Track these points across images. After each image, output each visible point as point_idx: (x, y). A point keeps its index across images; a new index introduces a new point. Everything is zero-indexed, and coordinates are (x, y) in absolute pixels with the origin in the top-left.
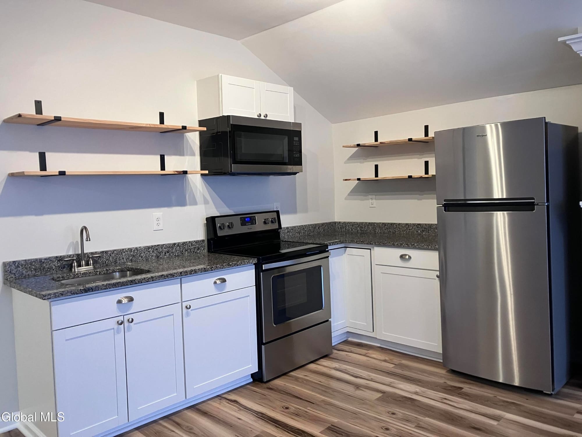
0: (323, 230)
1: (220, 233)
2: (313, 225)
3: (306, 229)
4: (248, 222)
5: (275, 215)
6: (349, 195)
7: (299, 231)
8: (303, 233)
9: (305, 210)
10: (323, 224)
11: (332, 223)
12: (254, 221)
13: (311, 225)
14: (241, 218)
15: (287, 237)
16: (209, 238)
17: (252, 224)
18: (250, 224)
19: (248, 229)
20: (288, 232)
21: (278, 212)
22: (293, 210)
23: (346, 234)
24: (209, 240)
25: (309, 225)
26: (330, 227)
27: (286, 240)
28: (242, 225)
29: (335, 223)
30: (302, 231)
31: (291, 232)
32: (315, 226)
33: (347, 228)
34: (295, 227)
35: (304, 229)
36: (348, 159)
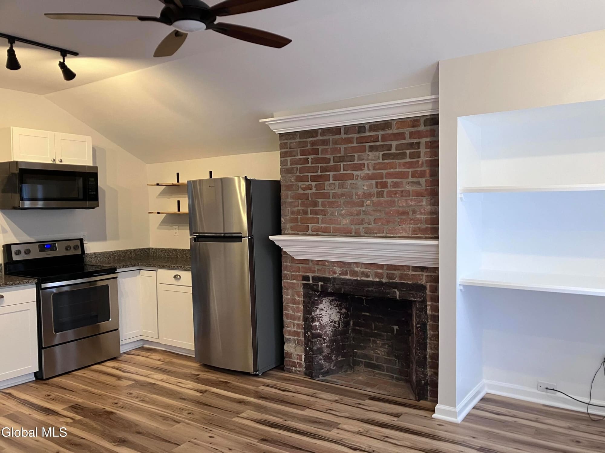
0: (135, 255)
1: (15, 258)
2: (124, 251)
3: (116, 254)
4: (47, 248)
5: (78, 243)
6: (160, 225)
7: (107, 255)
8: (112, 258)
9: (116, 237)
10: (135, 250)
11: (145, 249)
12: (54, 247)
13: (121, 251)
14: (39, 245)
15: (94, 261)
16: (5, 262)
17: (52, 250)
18: (50, 250)
19: (47, 254)
20: (95, 257)
21: (81, 241)
22: (103, 238)
23: (157, 258)
24: (4, 264)
25: (119, 251)
26: (144, 252)
27: (93, 264)
28: (40, 251)
29: (149, 249)
30: (112, 256)
31: (99, 257)
32: (126, 252)
33: (158, 253)
34: (103, 253)
35: (113, 254)
36: (159, 195)
